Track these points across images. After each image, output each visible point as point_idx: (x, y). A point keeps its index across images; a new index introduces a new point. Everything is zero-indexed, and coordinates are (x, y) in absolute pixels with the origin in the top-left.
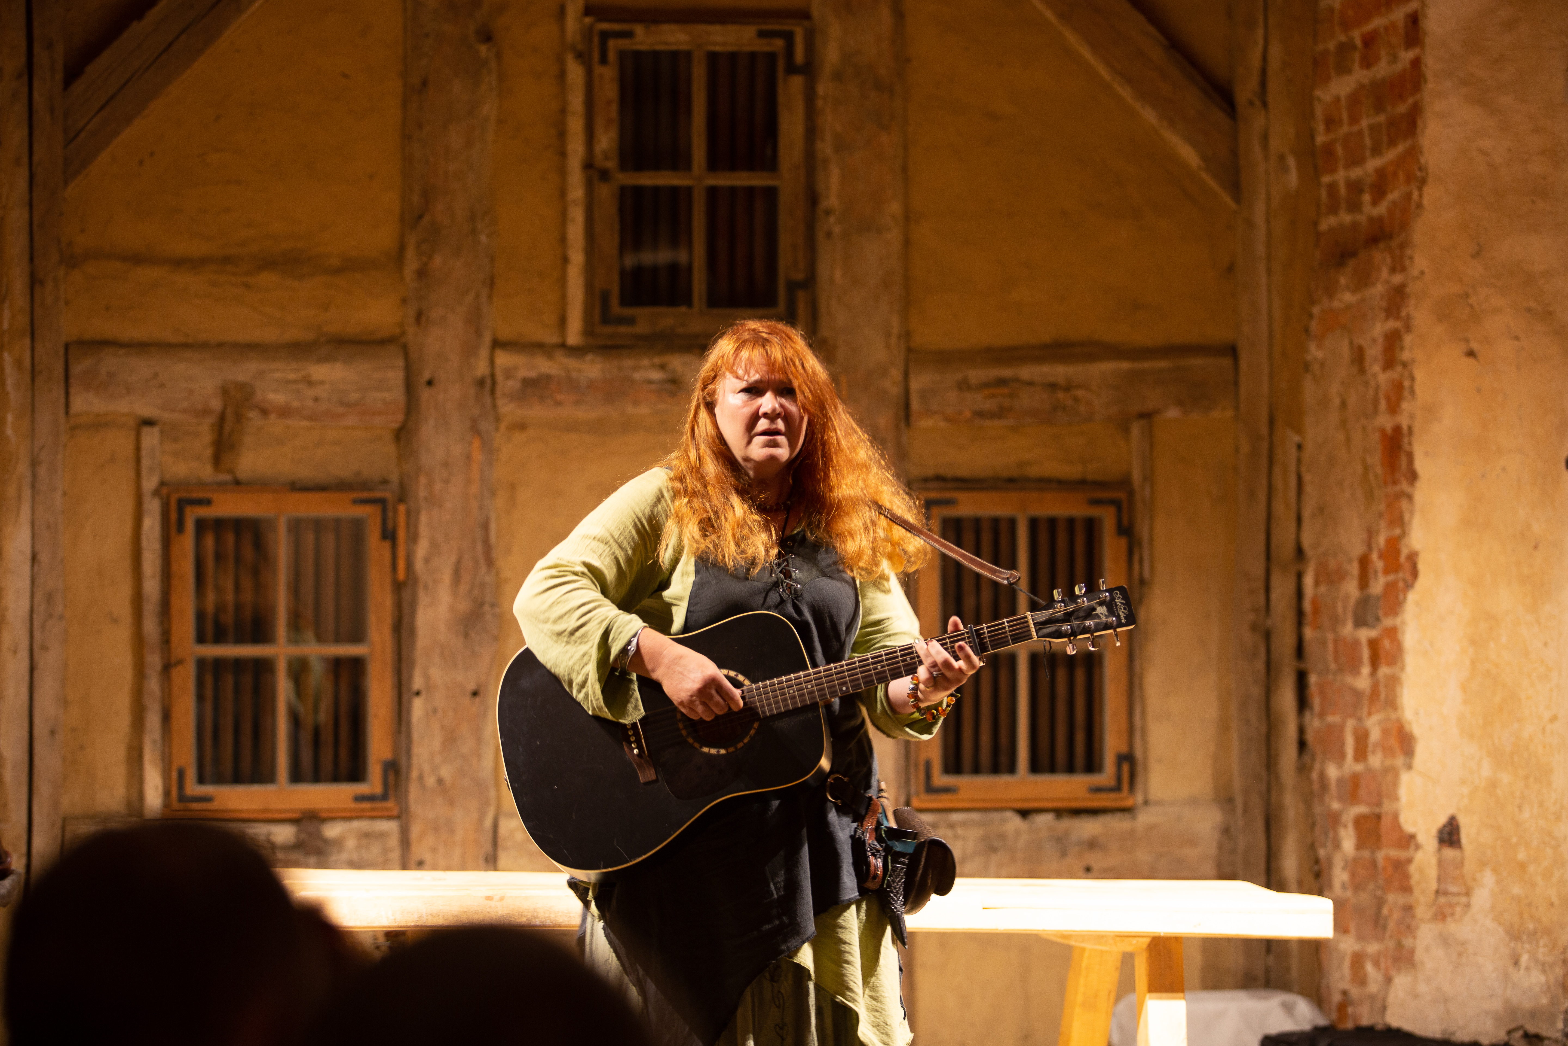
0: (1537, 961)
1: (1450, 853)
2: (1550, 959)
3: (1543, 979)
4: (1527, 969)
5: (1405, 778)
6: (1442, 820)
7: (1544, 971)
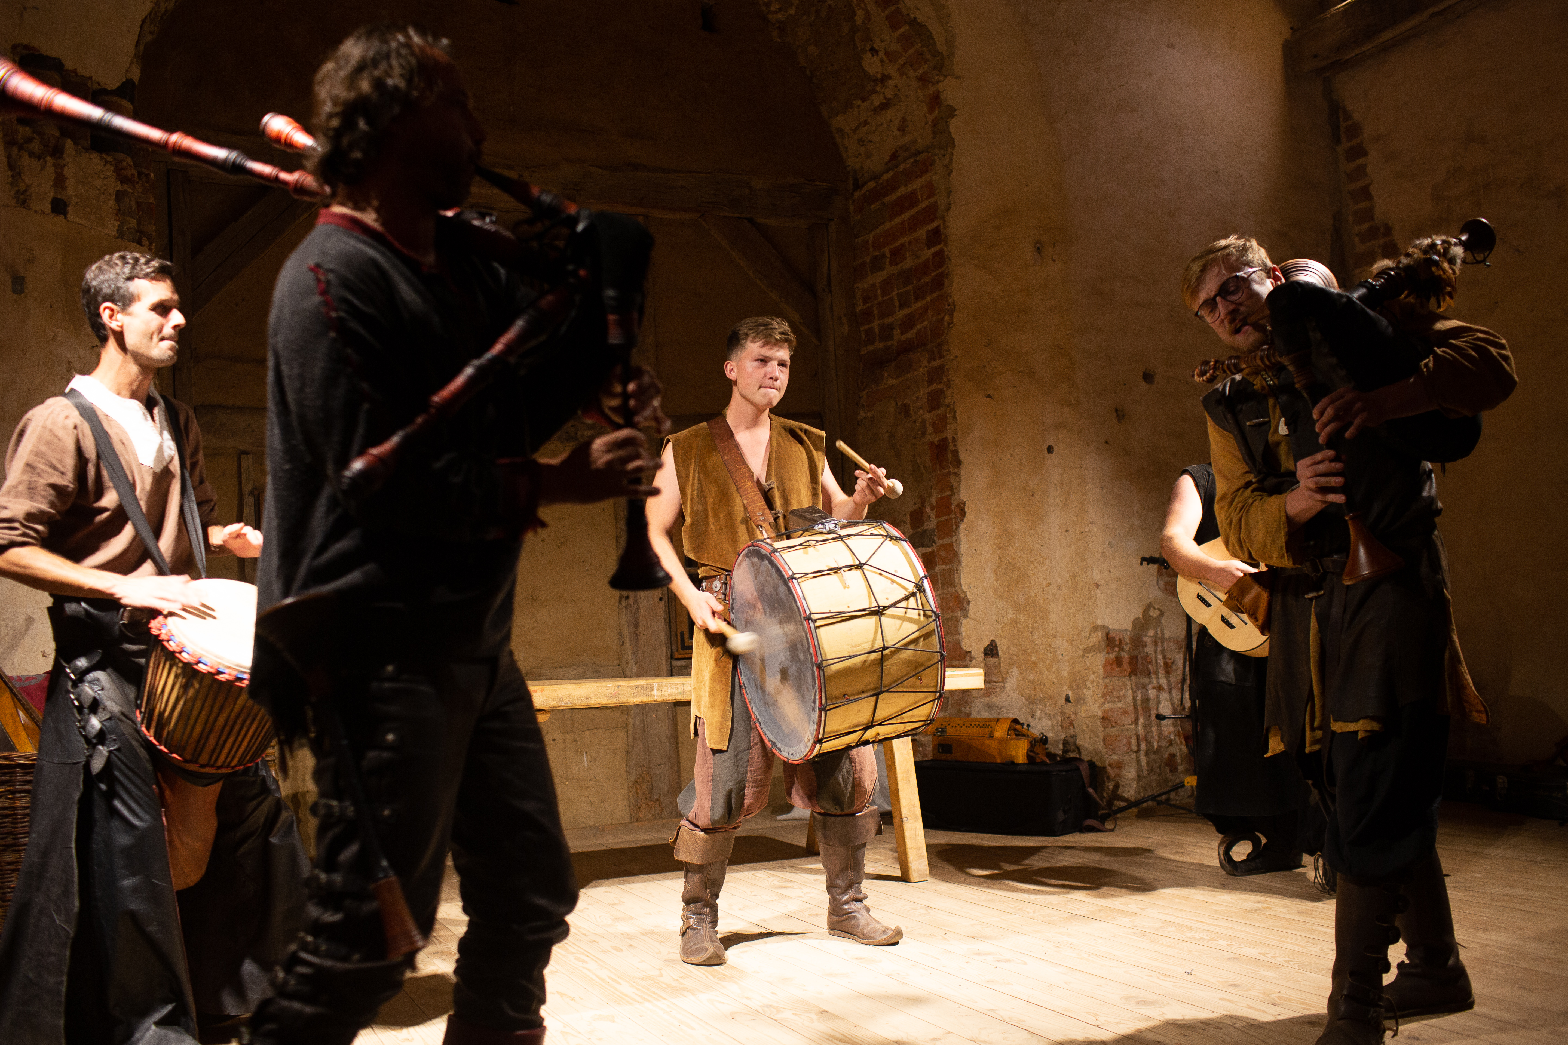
0: (1046, 714)
1: (992, 660)
2: (1053, 712)
3: (1050, 723)
4: (1040, 718)
5: (964, 622)
6: (987, 643)
7: (1050, 719)
